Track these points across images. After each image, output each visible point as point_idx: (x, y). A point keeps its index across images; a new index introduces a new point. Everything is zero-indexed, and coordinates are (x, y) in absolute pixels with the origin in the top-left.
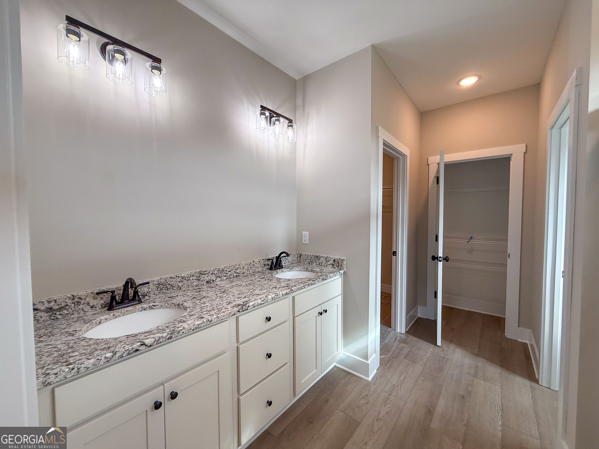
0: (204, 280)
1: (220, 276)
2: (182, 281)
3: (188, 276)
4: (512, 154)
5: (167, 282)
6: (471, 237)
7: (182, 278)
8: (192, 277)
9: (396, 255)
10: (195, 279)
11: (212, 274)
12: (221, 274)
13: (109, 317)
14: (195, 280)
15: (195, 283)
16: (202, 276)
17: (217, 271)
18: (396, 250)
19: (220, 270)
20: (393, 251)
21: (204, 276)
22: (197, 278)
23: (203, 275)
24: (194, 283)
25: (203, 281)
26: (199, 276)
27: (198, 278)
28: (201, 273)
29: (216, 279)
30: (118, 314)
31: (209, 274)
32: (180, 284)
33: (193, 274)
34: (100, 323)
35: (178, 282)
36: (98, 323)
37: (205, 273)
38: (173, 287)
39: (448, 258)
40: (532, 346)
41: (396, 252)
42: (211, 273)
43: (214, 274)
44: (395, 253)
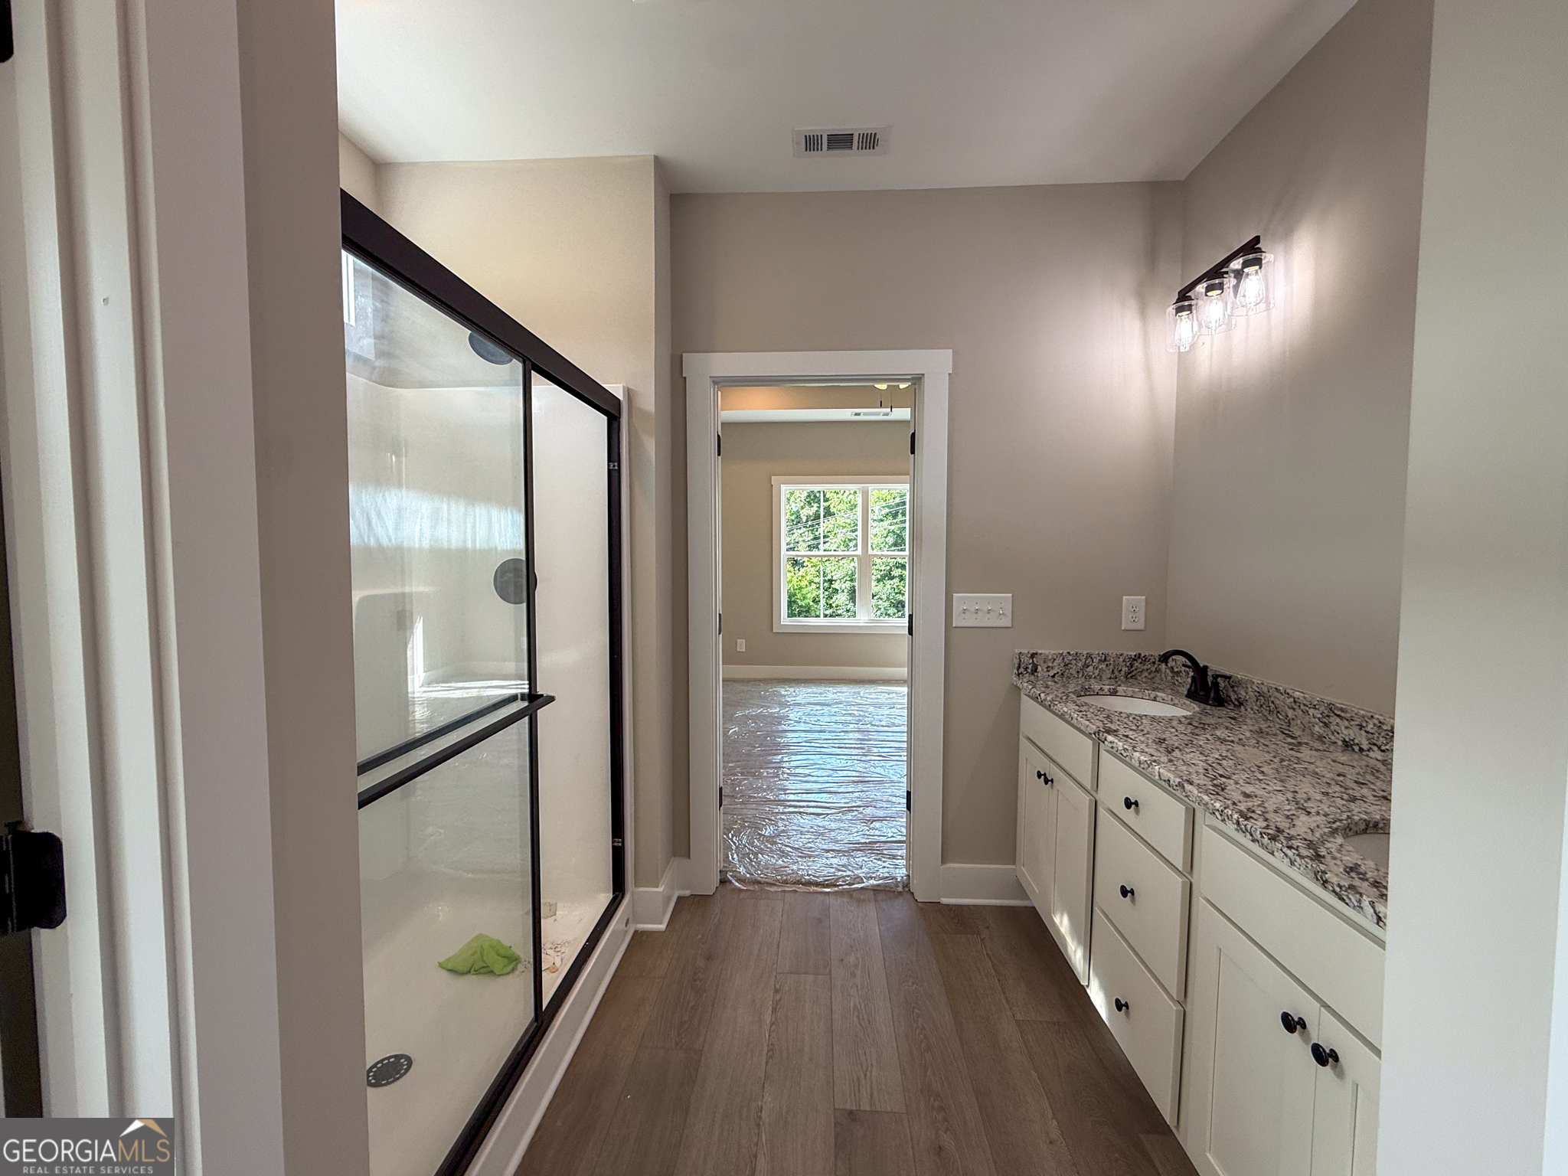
0: (1338, 733)
1: (1383, 748)
2: (1294, 709)
3: (1305, 702)
5: (1270, 696)
7: (1295, 702)
8: (1312, 710)
10: (1319, 719)
11: (1361, 729)
12: (1387, 743)
13: (1166, 699)
14: (1317, 720)
15: (1317, 728)
16: (1335, 720)
17: (1375, 725)
19: (1385, 727)
21: (1338, 720)
22: (1323, 717)
23: (1335, 717)
24: (1316, 726)
25: (1336, 734)
26: (1328, 716)
27: (1324, 720)
28: (1331, 707)
29: (1371, 748)
30: (1176, 702)
31: (1352, 723)
32: (1290, 713)
33: (1316, 703)
34: (1155, 700)
35: (1287, 707)
36: (1152, 696)
37: (1343, 714)
38: (1278, 712)
42: (1357, 723)
43: (1366, 732)
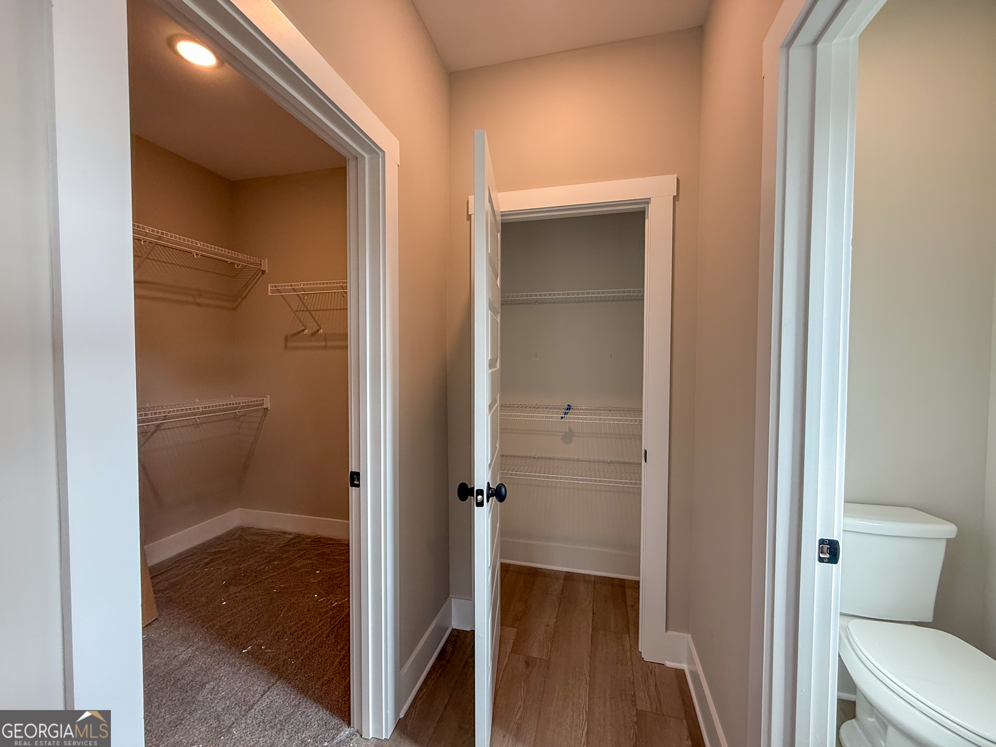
4: (647, 201)
6: (568, 405)
9: (358, 486)
18: (360, 470)
20: (352, 472)
39: (503, 490)
40: (695, 675)
41: (358, 474)
44: (355, 479)
